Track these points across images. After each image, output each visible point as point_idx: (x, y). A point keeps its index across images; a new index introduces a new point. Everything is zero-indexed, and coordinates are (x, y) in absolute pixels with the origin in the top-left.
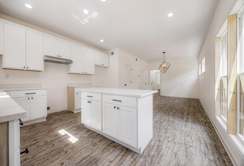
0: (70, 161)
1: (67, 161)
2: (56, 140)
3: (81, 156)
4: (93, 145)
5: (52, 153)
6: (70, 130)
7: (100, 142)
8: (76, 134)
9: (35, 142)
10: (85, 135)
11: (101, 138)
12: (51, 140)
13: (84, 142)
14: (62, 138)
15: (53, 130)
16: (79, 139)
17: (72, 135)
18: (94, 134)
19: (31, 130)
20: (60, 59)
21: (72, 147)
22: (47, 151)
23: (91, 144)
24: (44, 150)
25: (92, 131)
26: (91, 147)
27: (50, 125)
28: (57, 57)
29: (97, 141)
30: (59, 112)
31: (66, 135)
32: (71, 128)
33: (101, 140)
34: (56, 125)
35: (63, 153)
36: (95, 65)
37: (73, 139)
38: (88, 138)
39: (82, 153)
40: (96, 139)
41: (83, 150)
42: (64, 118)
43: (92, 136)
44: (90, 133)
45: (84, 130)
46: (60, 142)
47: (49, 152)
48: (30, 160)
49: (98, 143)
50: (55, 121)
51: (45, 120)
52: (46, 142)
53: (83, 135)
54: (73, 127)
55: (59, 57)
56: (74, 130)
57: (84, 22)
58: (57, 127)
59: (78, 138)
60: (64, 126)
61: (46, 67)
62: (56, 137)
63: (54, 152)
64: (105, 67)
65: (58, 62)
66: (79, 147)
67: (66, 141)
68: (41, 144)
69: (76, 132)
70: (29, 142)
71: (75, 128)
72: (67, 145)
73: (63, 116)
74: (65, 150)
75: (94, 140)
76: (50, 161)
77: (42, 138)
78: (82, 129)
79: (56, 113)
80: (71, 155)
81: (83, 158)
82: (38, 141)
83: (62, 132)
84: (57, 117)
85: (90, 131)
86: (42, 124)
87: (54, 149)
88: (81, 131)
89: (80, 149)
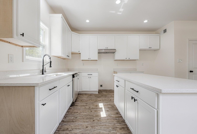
0: (92, 129)
1: (90, 127)
2: (94, 109)
3: (99, 131)
4: (113, 128)
5: (88, 116)
6: (106, 106)
7: (121, 129)
8: (108, 111)
9: (86, 105)
10: (113, 116)
11: (125, 127)
12: (92, 107)
13: (109, 121)
14: (98, 110)
15: (97, 102)
16: (107, 117)
17: (105, 110)
18: (120, 119)
19: (89, 97)
20: (107, 50)
21: (99, 119)
22: (87, 113)
23: (112, 126)
24: (86, 112)
25: (120, 115)
26: (110, 129)
27: (98, 98)
28: (105, 49)
29: (119, 127)
30: (108, 90)
31: (102, 108)
32: (108, 105)
33: (123, 128)
34: (100, 99)
35: (92, 120)
36: (140, 50)
37: (103, 114)
38: (113, 119)
39: (101, 129)
40: (119, 124)
41: (103, 127)
42: (108, 95)
43: (118, 119)
44: (118, 116)
45: (115, 111)
46: (95, 111)
47: (87, 115)
48: (78, 114)
49: (118, 129)
50: (102, 95)
51: (97, 93)
52: (90, 107)
53: (112, 114)
54: (110, 105)
55: (107, 49)
56: (109, 108)
57: (120, 12)
58: (101, 100)
59: (106, 115)
60: (104, 101)
61: (99, 57)
62: (96, 107)
63: (89, 116)
64: (155, 50)
65: (107, 53)
66: (103, 122)
67: (99, 112)
68: (87, 107)
69: (109, 109)
70: (84, 104)
71: (110, 106)
72: (97, 116)
73: (108, 94)
74: (94, 119)
75: (117, 124)
76: (84, 121)
77: (89, 104)
78: (114, 109)
79: (106, 90)
80: (95, 125)
81: (100, 133)
82: (87, 105)
83: (101, 105)
84: (104, 93)
85: (118, 114)
86: (95, 95)
87: (90, 115)
88: (113, 111)
89: (102, 124)
